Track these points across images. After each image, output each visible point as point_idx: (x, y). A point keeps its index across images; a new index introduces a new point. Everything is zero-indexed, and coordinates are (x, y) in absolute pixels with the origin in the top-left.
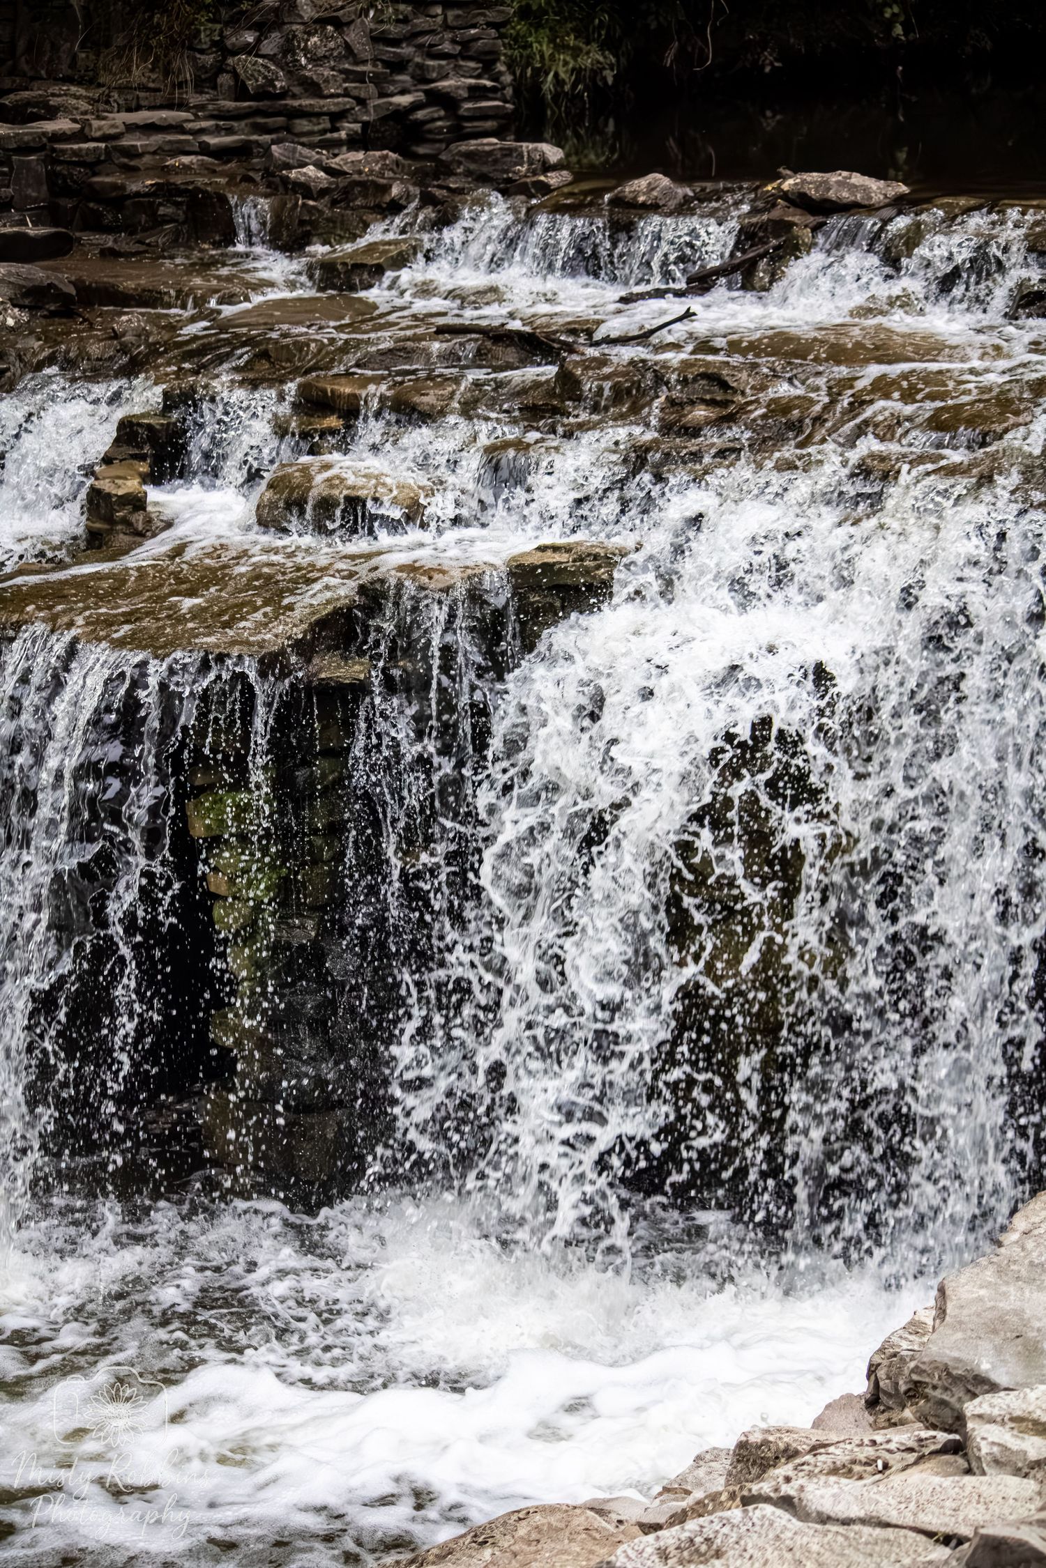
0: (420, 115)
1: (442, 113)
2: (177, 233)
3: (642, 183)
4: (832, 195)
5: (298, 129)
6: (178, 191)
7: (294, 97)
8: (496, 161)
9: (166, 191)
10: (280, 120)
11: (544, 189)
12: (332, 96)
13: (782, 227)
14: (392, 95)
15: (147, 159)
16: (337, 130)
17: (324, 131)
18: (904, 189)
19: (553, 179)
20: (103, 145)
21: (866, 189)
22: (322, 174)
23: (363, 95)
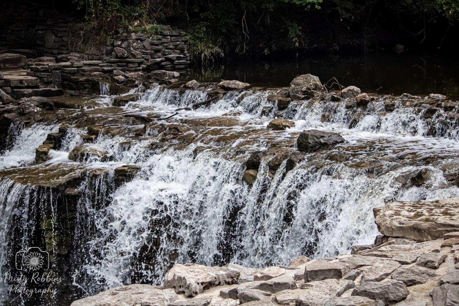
0: (163, 63)
1: (170, 63)
2: (89, 91)
3: (190, 82)
4: (230, 86)
5: (130, 66)
6: (90, 81)
7: (130, 58)
8: (161, 76)
9: (87, 81)
10: (124, 64)
11: (170, 83)
12: (139, 58)
13: (217, 93)
14: (156, 58)
15: (88, 72)
16: (140, 67)
17: (137, 67)
18: (248, 85)
19: (173, 81)
20: (76, 69)
21: (238, 84)
22: (123, 78)
23: (147, 58)
